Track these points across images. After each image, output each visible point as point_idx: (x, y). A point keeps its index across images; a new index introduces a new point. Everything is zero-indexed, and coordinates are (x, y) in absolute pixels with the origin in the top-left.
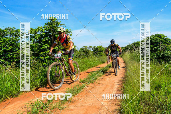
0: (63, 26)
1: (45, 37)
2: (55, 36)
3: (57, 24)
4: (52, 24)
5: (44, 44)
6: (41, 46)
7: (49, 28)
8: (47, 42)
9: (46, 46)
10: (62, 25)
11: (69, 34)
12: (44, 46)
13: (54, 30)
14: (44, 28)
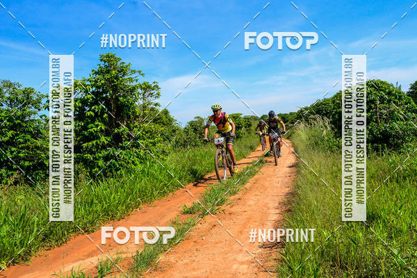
0: (137, 74)
1: (92, 104)
2: (118, 100)
3: (122, 71)
4: (108, 72)
5: (93, 121)
6: (85, 128)
7: (103, 82)
8: (98, 116)
9: (97, 126)
10: (134, 72)
11: (152, 92)
12: (92, 128)
13: (116, 86)
14: (90, 81)
